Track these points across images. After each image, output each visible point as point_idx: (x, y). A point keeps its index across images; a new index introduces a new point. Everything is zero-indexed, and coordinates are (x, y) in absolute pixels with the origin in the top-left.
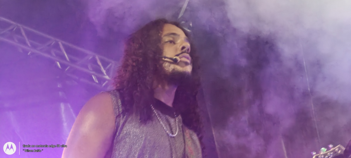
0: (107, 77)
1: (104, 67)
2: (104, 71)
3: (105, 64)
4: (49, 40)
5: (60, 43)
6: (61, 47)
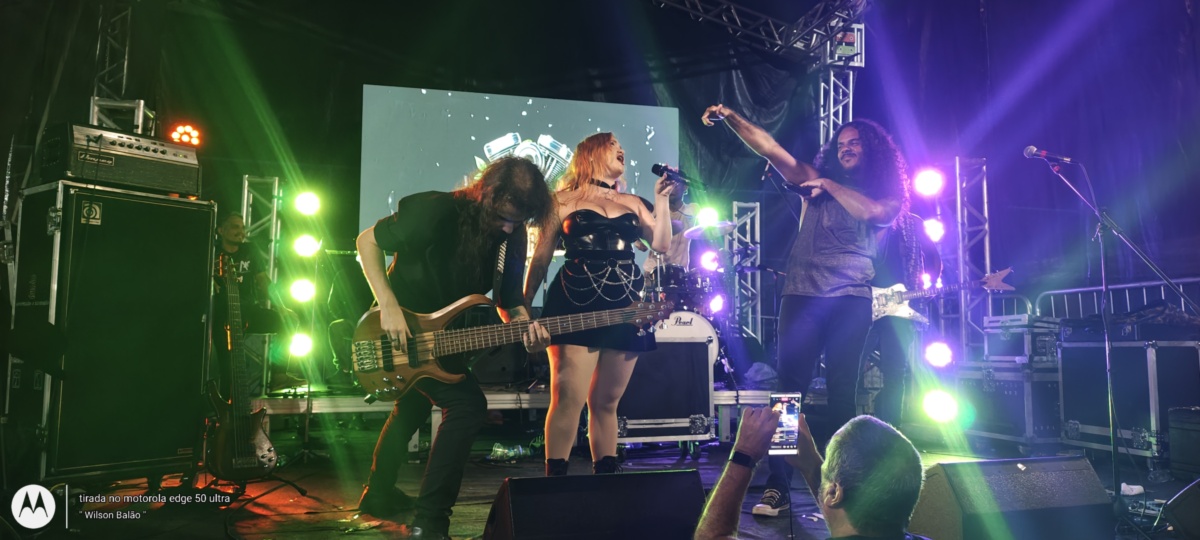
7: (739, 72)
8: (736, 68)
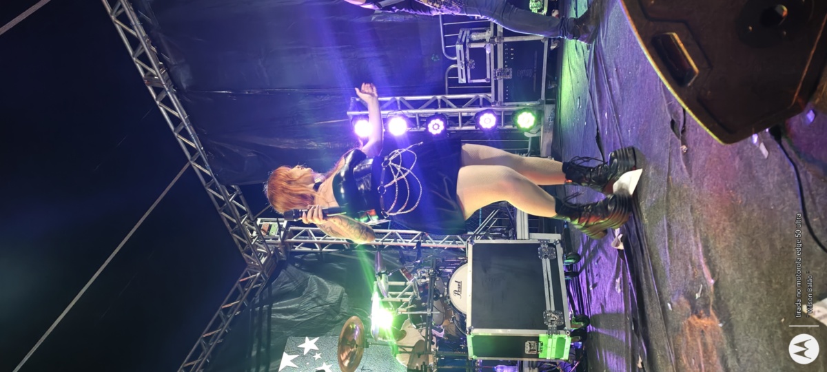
0: (258, 274)
1: (249, 276)
2: (253, 276)
3: (247, 275)
4: (219, 316)
5: (223, 307)
6: (226, 306)
7: (274, 304)
8: (271, 306)
